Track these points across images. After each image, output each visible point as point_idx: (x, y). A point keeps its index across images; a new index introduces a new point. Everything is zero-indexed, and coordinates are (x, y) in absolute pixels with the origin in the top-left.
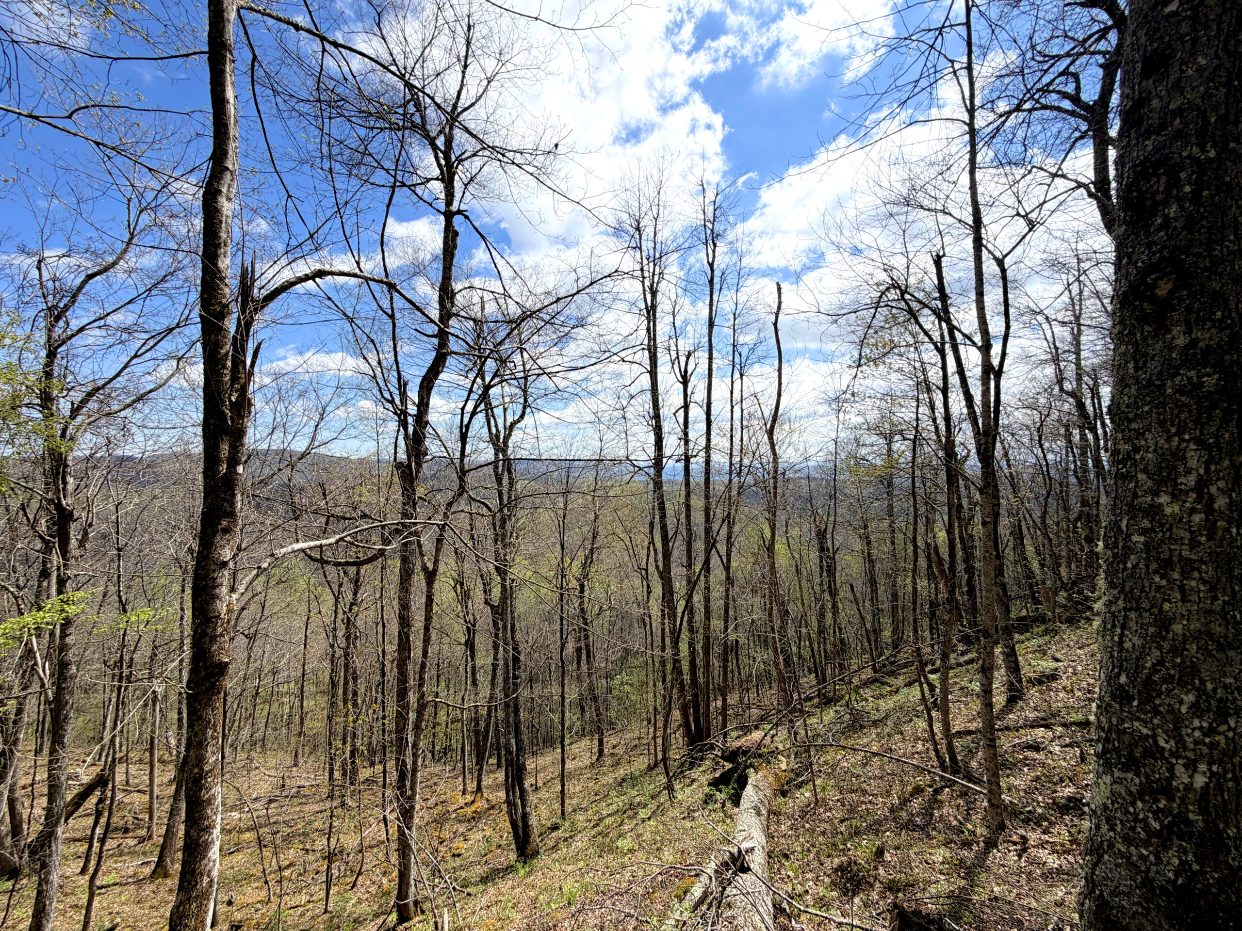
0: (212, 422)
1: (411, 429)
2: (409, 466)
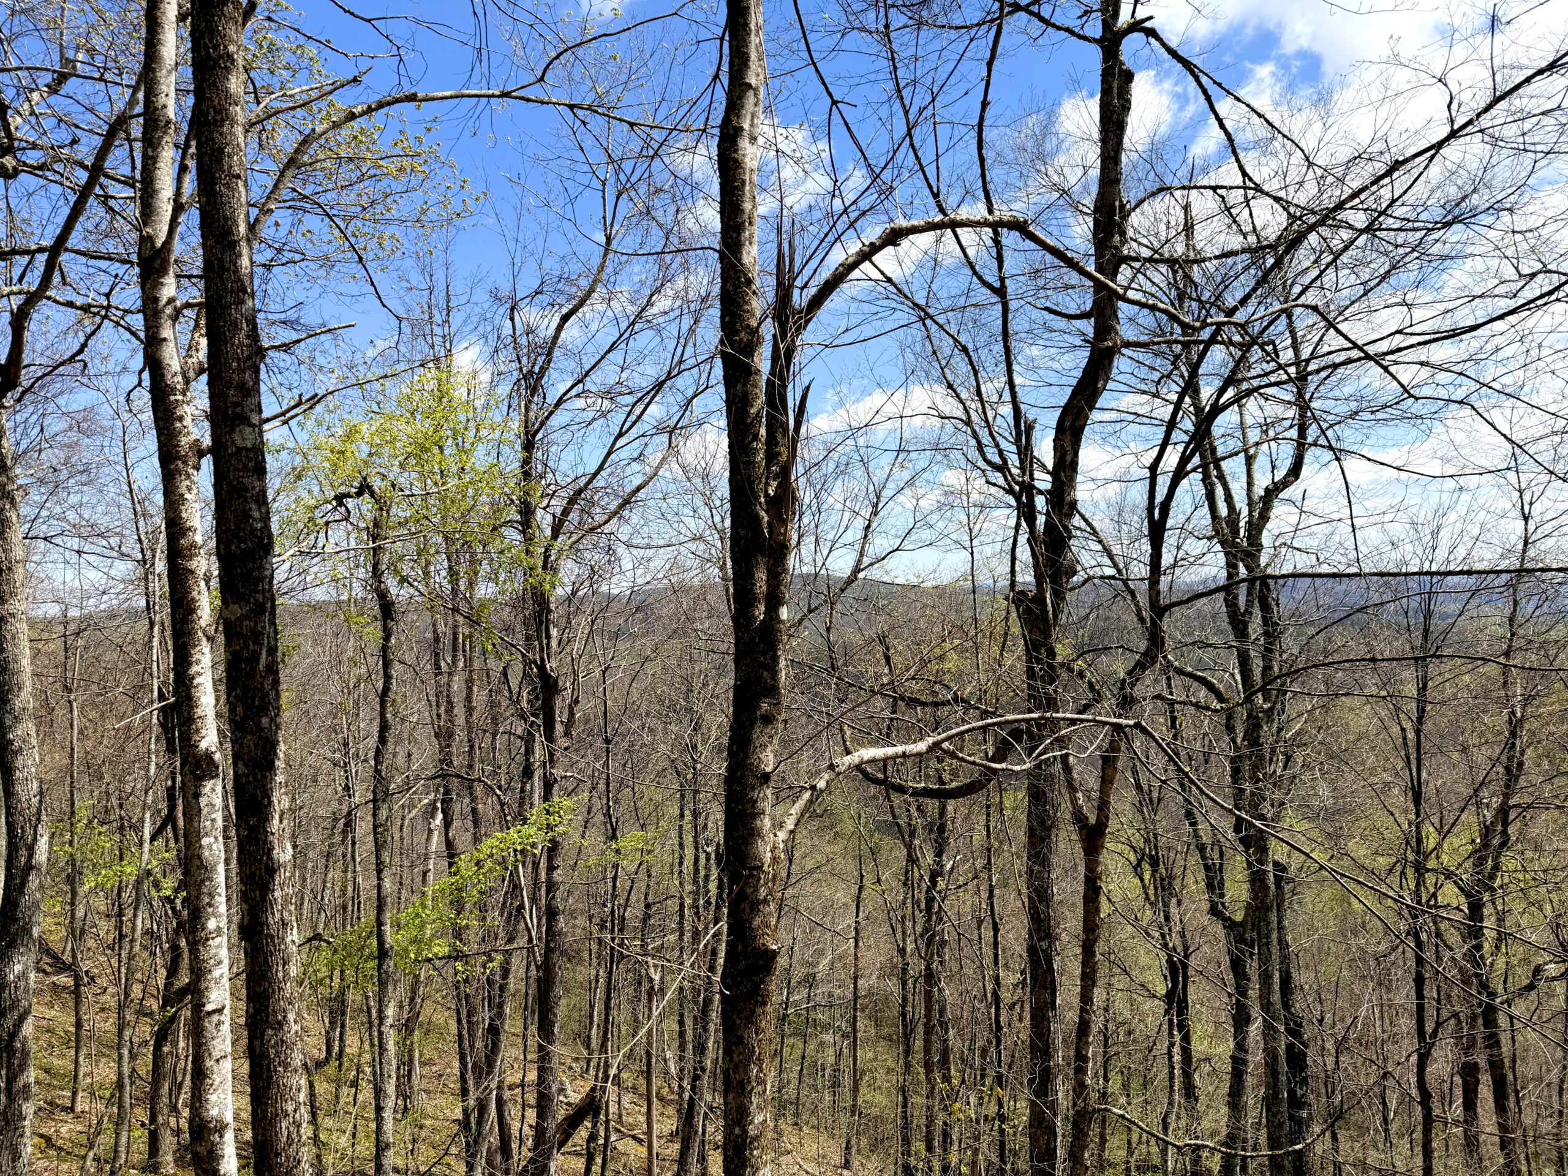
0: (742, 533)
1: (1041, 520)
2: (1040, 599)
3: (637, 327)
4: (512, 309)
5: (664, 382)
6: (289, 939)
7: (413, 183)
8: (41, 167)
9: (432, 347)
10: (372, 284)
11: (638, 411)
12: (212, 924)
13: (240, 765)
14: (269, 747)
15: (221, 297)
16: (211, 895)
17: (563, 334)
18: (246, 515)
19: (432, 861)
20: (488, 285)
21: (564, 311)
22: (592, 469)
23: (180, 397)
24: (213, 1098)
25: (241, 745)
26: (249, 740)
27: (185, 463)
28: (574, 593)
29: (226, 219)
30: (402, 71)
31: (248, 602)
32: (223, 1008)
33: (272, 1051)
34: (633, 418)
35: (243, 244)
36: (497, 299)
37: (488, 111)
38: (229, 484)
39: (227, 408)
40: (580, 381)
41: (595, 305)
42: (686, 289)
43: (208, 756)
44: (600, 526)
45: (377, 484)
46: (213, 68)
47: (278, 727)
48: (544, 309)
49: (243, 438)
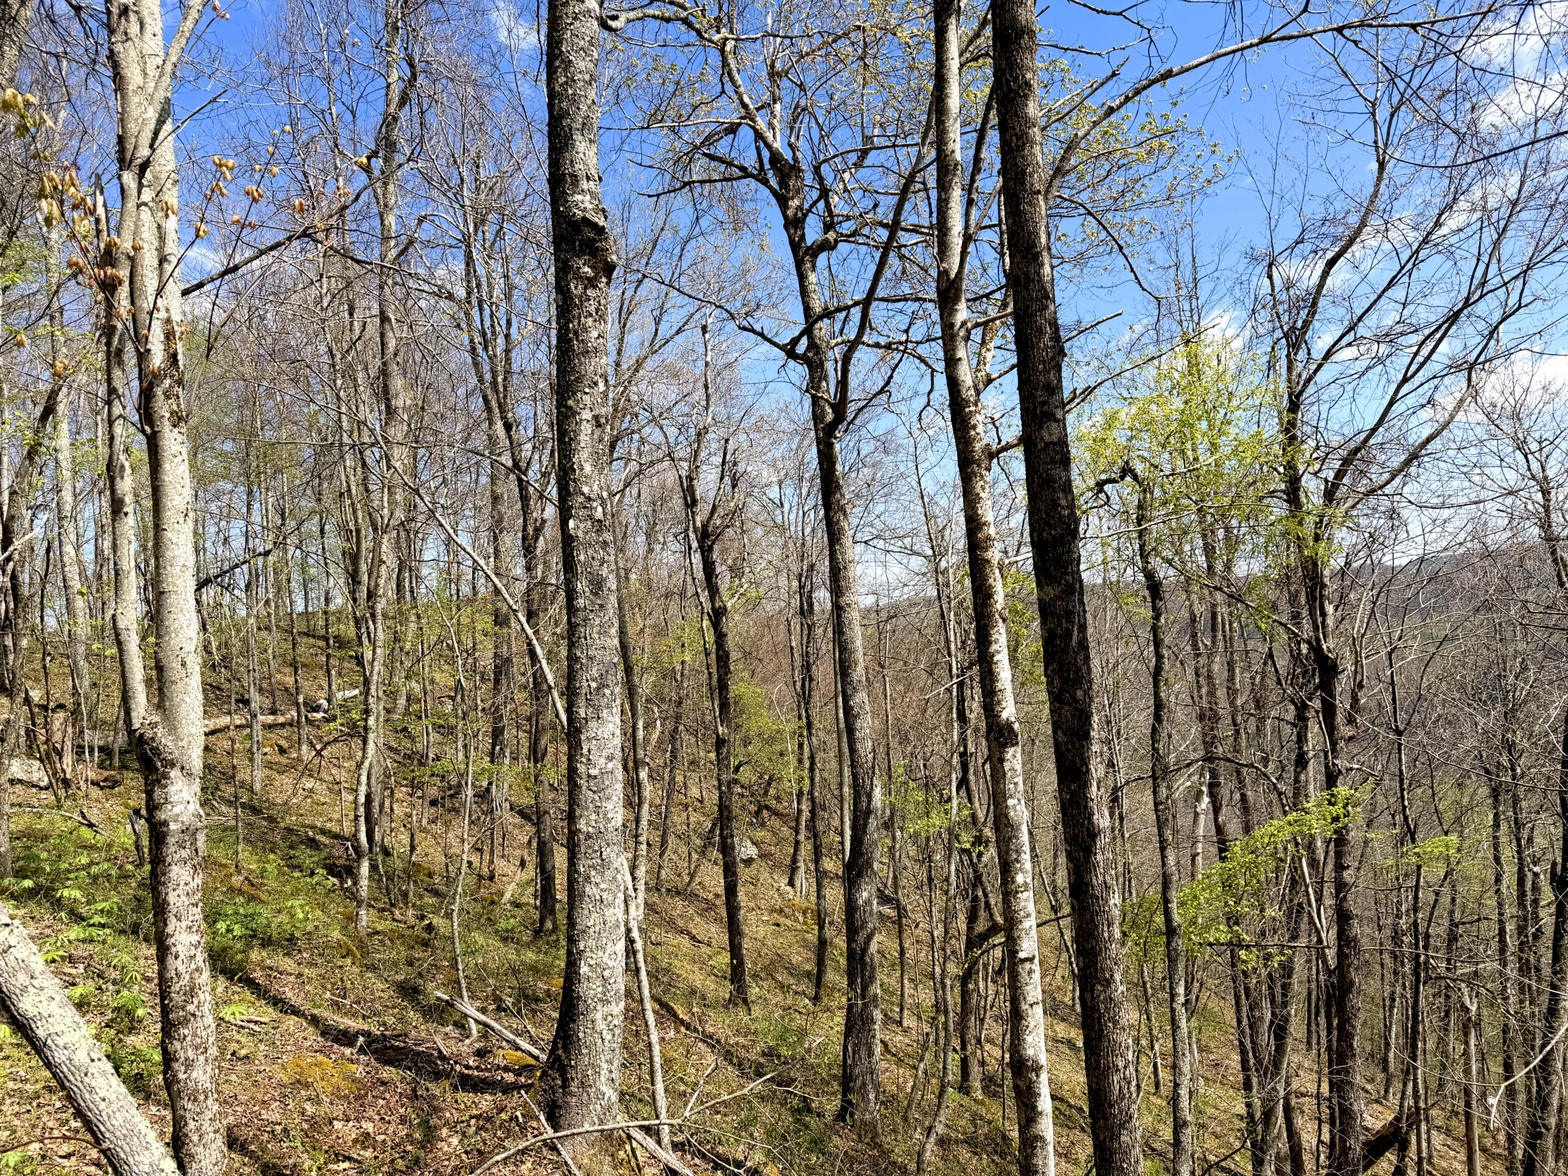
3: (1422, 255)
4: (1270, 266)
5: (1461, 310)
6: (1112, 902)
7: (1161, 162)
8: (853, 235)
9: (1180, 323)
10: (1132, 270)
11: (1425, 352)
12: (1020, 879)
13: (1060, 733)
14: (1085, 718)
15: (1028, 307)
16: (1018, 852)
17: (1329, 281)
18: (1055, 504)
19: (1200, 845)
20: (1242, 246)
21: (1330, 255)
22: (1370, 424)
23: (973, 408)
24: (1029, 1039)
25: (1060, 716)
26: (1067, 711)
27: (979, 466)
28: (1348, 564)
29: (1030, 233)
30: (1153, 52)
31: (1060, 584)
32: (1034, 957)
33: (1102, 1006)
34: (1420, 359)
35: (1045, 253)
36: (1254, 259)
37: (1242, 65)
38: (1040, 477)
39: (1035, 408)
40: (1351, 329)
41: (1370, 240)
42: (1484, 198)
43: (1009, 725)
44: (1381, 487)
45: (1139, 467)
46: (1014, 99)
47: (1091, 700)
48: (1305, 258)
49: (1050, 433)
